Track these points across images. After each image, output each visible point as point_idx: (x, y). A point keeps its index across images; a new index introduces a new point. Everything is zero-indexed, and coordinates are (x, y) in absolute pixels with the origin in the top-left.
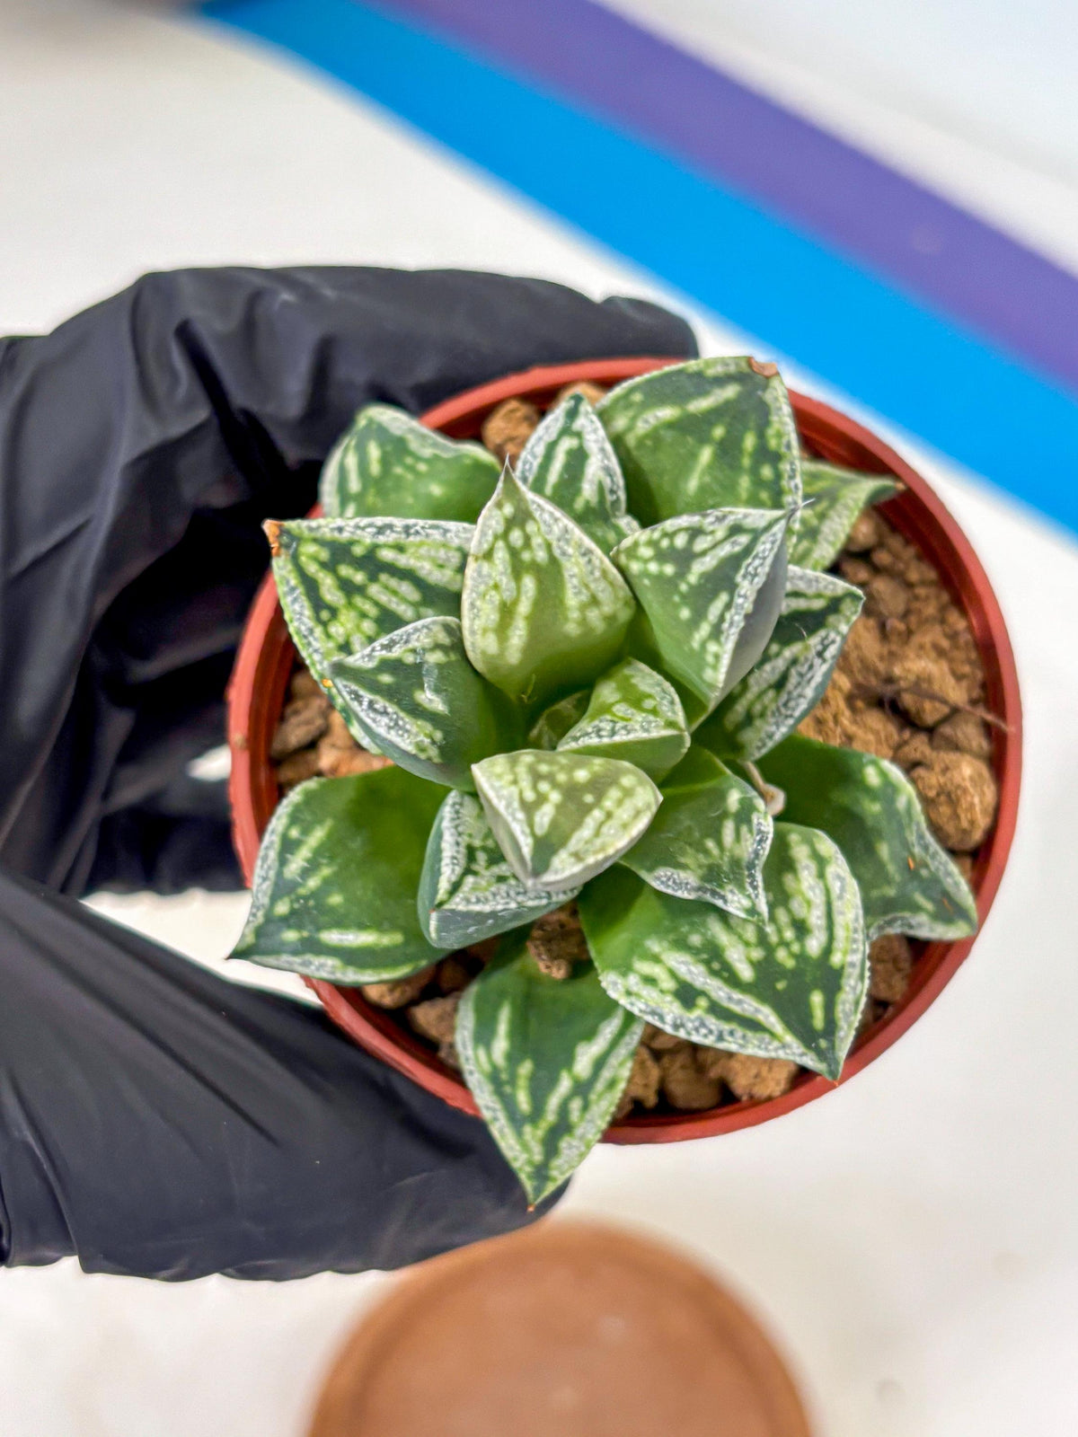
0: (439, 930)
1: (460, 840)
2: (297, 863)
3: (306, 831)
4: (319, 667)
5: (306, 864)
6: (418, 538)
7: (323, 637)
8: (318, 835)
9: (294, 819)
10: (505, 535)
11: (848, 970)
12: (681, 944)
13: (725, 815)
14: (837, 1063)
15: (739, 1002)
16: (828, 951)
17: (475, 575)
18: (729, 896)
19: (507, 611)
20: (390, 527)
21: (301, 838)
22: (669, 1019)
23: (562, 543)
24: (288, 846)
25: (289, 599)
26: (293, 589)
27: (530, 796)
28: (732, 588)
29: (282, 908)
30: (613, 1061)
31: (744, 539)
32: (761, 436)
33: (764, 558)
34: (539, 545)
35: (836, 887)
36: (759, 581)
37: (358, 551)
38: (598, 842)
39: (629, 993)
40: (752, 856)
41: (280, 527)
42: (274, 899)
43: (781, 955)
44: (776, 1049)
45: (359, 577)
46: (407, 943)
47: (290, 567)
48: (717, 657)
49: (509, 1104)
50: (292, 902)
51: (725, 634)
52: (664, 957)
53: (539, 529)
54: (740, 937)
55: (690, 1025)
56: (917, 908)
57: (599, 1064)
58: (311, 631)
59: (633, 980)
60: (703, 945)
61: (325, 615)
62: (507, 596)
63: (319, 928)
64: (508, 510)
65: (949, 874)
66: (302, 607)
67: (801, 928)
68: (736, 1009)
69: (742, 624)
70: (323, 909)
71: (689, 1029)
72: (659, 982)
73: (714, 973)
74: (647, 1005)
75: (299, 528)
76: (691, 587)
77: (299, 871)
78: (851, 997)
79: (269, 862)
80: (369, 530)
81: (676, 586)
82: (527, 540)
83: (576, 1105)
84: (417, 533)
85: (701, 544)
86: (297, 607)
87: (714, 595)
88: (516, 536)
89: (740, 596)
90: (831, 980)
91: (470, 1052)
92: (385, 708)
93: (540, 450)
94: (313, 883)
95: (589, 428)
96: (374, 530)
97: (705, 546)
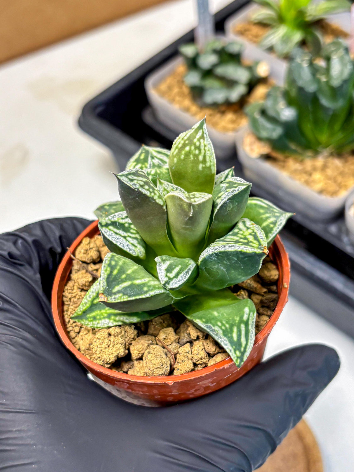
2: (272, 220)
5: (269, 219)
11: (133, 162)
16: (136, 165)
21: (270, 224)
26: (262, 238)
31: (130, 177)
32: (111, 272)
41: (263, 251)
47: (262, 243)
58: (258, 232)
61: (253, 234)
66: (260, 235)
70: (266, 210)
90: (137, 161)
93: (179, 278)
97: (141, 182)
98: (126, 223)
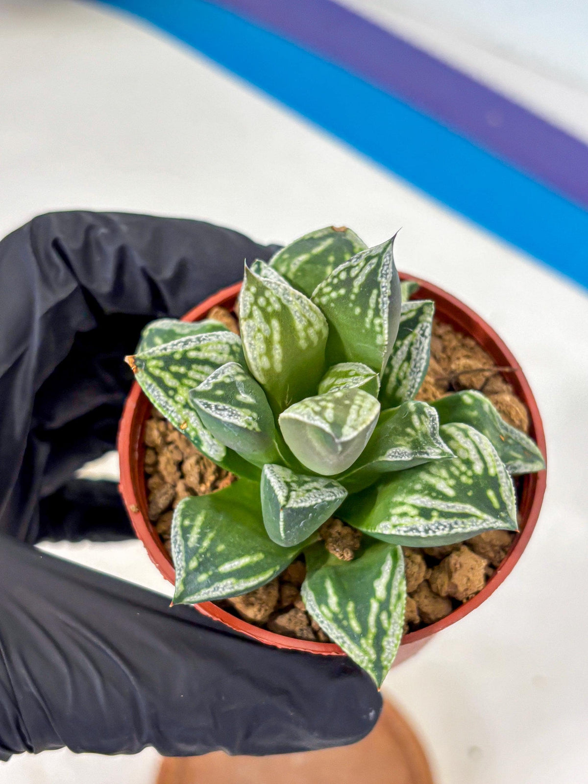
0: (285, 530)
1: (279, 479)
2: (194, 537)
3: (193, 520)
4: (176, 419)
5: (198, 536)
6: (206, 342)
7: (174, 404)
8: (200, 519)
9: (184, 516)
10: (256, 303)
11: (500, 475)
12: (412, 491)
13: (411, 414)
14: (514, 522)
15: (453, 507)
16: (486, 469)
17: (247, 328)
18: (429, 451)
19: (268, 341)
20: (190, 340)
21: (191, 524)
22: (421, 529)
23: (286, 296)
24: (186, 531)
25: (150, 391)
26: (150, 385)
27: (317, 409)
28: (377, 285)
29: (193, 564)
30: (395, 583)
31: (375, 261)
33: (388, 265)
34: (274, 301)
35: (476, 439)
36: (390, 276)
37: (177, 356)
38: (361, 419)
39: (395, 526)
40: (432, 429)
41: (134, 358)
42: (187, 561)
43: (464, 479)
44: (482, 524)
45: (182, 370)
46: (266, 557)
47: (145, 375)
48: (381, 326)
49: (348, 631)
50: (198, 559)
51: (382, 311)
52: (405, 501)
53: (272, 292)
54: (440, 477)
55: (433, 527)
56: (515, 459)
57: (389, 587)
58: (167, 403)
59: (394, 520)
60: (423, 487)
61: (171, 393)
62: (267, 334)
63: (217, 567)
64: (253, 289)
65: (522, 439)
66: (158, 392)
67: (468, 463)
68: (453, 510)
69: (388, 302)
70: (215, 555)
71: (434, 529)
72: (409, 513)
73: (435, 498)
74: (407, 527)
75: (144, 355)
76: (357, 295)
77: (196, 541)
78: (507, 488)
79: (178, 542)
80: (180, 344)
81: (349, 298)
82: (268, 300)
83: (384, 616)
84: (204, 339)
85: (353, 273)
86: (156, 393)
87: (370, 293)
88: (262, 301)
89: (383, 287)
90: (494, 483)
91: (318, 611)
92: (224, 407)
94: (206, 544)
95: (269, 273)
96: (183, 344)
97: (356, 272)
98: (401, 345)
